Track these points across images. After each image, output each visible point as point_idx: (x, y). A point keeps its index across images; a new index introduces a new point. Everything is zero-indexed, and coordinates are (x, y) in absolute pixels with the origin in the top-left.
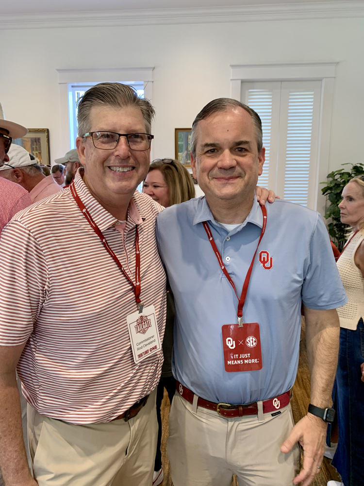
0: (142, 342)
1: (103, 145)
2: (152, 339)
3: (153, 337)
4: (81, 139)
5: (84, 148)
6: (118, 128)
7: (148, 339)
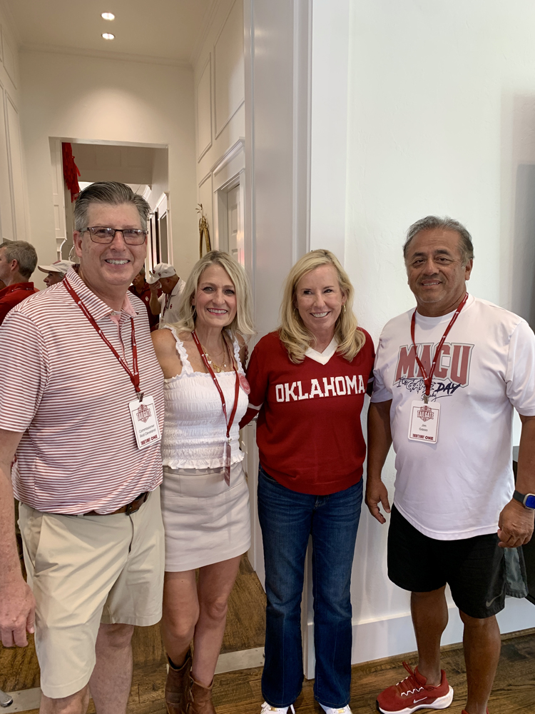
0: (144, 430)
1: (100, 239)
2: (152, 429)
3: (153, 426)
4: (78, 233)
5: (81, 242)
6: (114, 224)
7: (149, 428)
